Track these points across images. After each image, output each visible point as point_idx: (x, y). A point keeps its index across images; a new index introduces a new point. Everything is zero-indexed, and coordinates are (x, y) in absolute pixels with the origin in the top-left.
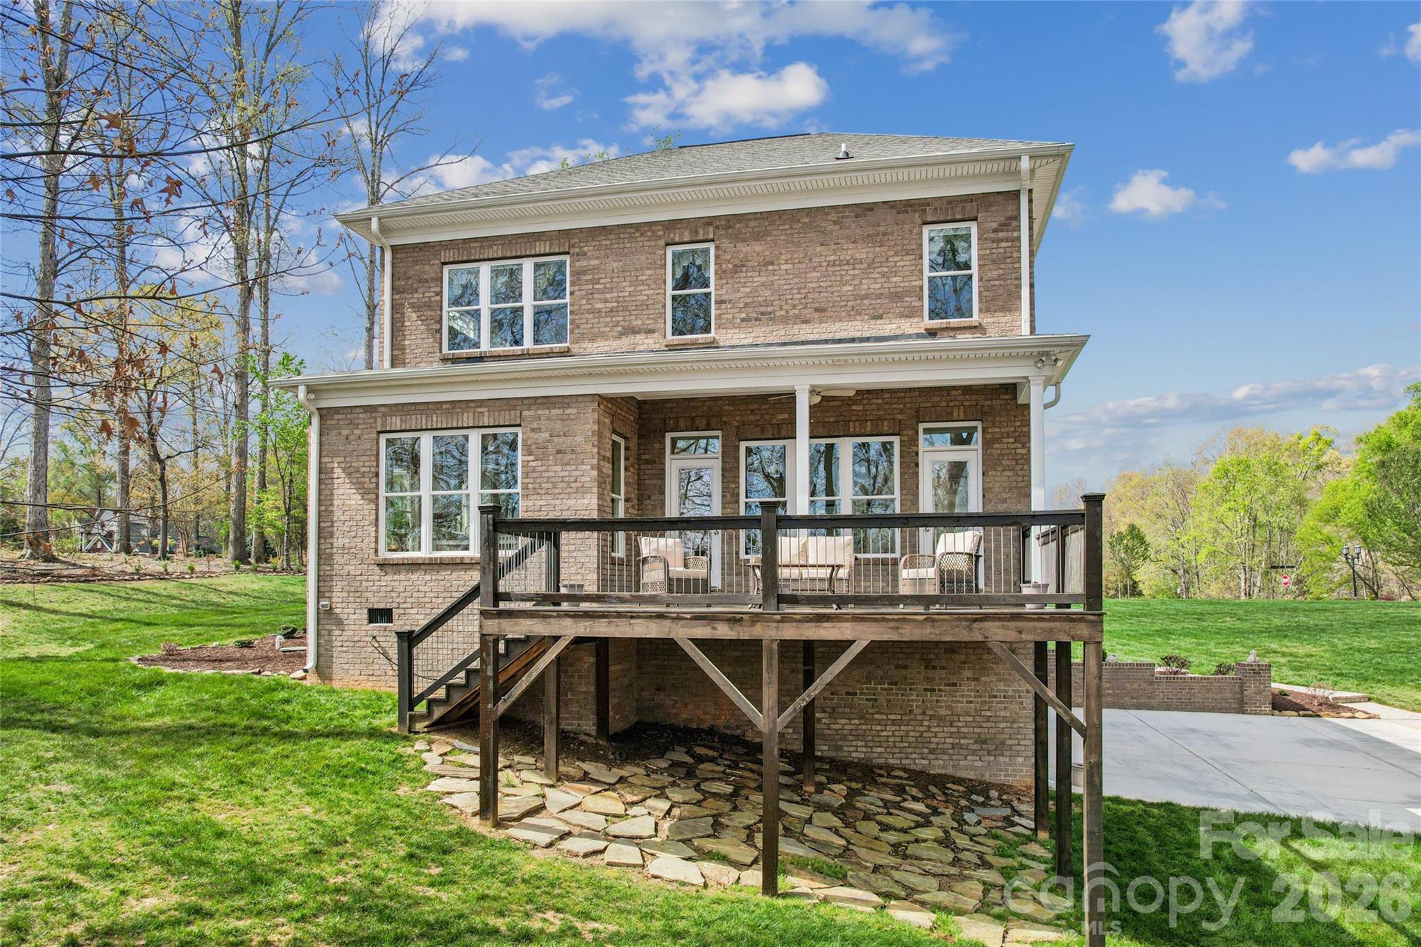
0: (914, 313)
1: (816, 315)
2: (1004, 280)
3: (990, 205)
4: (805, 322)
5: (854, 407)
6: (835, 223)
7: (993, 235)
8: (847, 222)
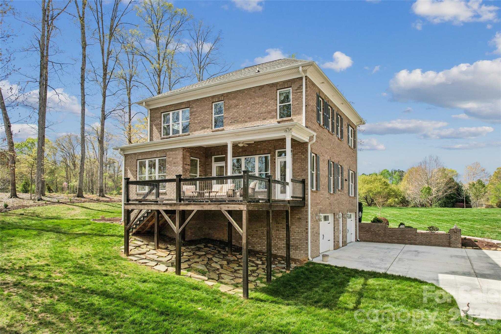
0: (274, 117)
1: (249, 120)
2: (299, 105)
3: (295, 82)
4: (246, 122)
5: (258, 146)
6: (254, 92)
7: (296, 91)
8: (257, 91)
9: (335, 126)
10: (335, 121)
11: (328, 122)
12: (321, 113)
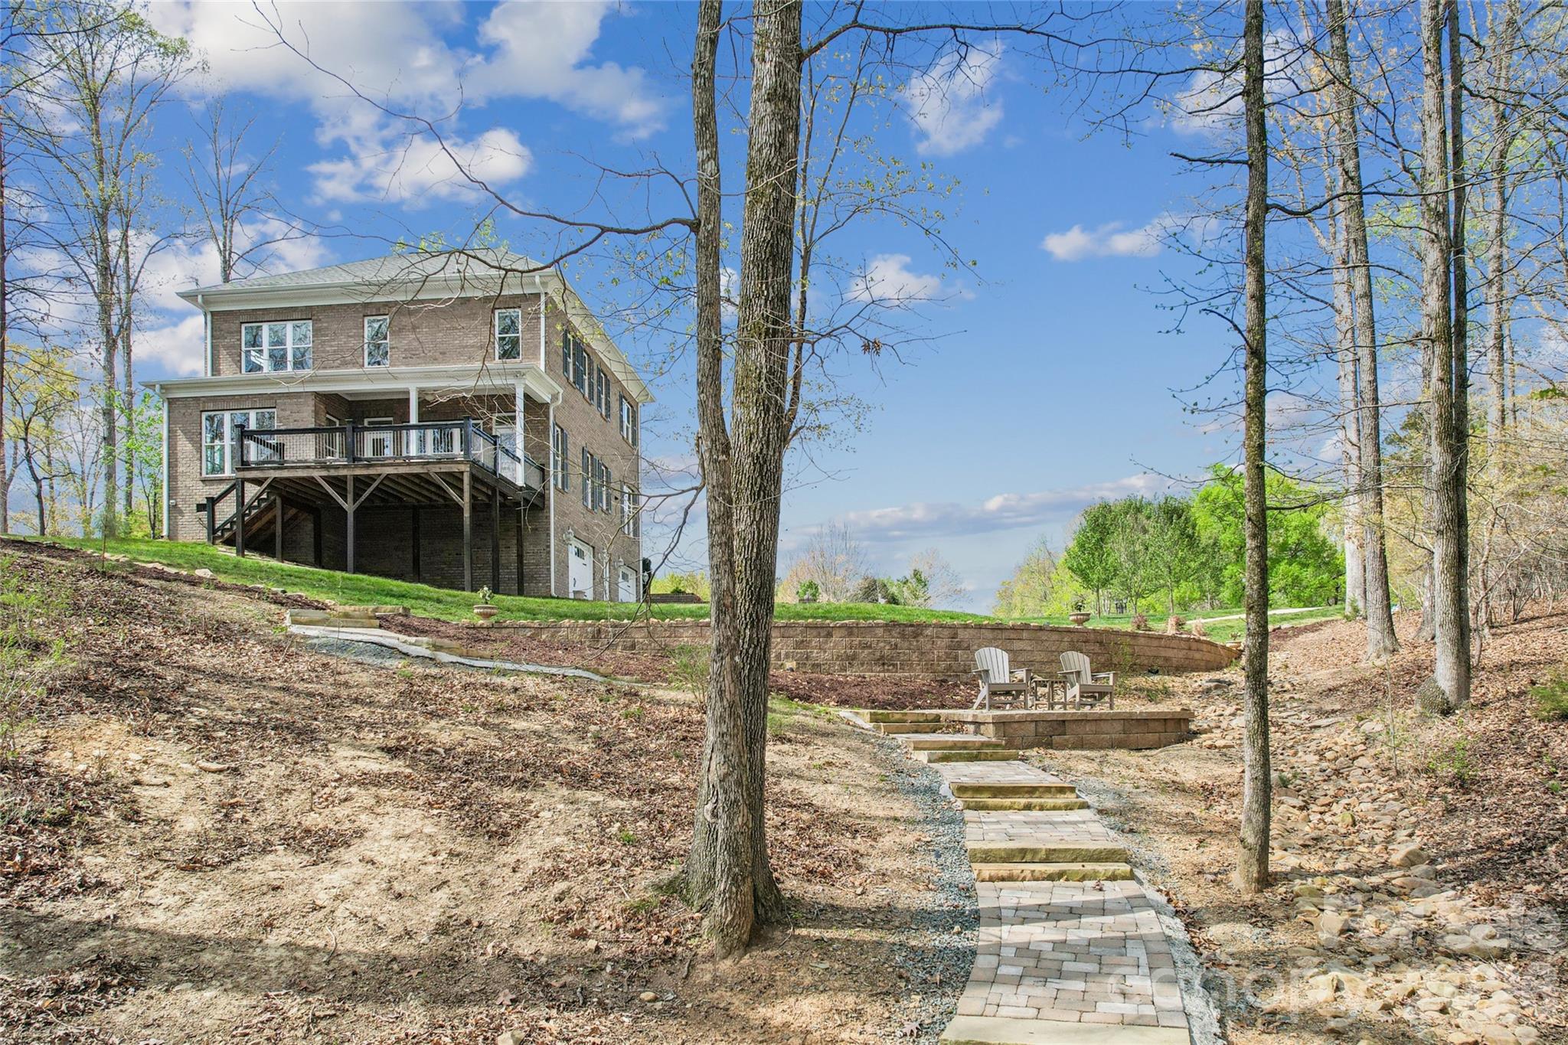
0: (489, 355)
2: (533, 340)
3: (526, 300)
5: (460, 405)
7: (528, 316)
9: (596, 390)
10: (595, 382)
11: (583, 380)
12: (570, 360)
